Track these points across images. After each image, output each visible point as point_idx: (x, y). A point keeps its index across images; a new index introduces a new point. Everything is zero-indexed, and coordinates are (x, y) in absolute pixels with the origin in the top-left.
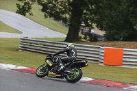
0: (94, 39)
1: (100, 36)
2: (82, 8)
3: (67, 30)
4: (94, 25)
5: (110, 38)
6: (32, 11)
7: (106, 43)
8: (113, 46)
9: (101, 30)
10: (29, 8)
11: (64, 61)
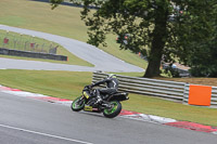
0: (176, 74)
1: (183, 71)
2: (164, 40)
3: (146, 64)
4: (176, 59)
5: (195, 74)
6: (106, 41)
7: (191, 80)
8: (200, 82)
9: (185, 65)
10: (103, 38)
11: (102, 93)
